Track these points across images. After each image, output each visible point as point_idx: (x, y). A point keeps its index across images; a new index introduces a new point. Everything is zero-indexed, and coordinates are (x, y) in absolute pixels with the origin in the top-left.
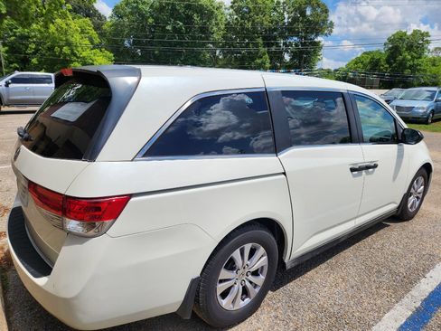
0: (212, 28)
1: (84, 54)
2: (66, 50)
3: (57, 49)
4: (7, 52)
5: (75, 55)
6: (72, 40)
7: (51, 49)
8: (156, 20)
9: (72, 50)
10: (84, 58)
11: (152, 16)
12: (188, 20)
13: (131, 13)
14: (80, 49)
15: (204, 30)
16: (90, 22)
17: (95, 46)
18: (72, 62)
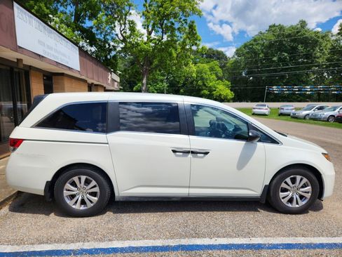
0: (315, 54)
1: (211, 84)
2: (200, 83)
3: (195, 82)
4: (168, 87)
5: (205, 85)
6: (205, 76)
7: (192, 83)
8: (266, 54)
9: (203, 83)
10: (210, 87)
11: (262, 52)
12: (293, 50)
13: (248, 53)
14: (208, 81)
15: (308, 56)
16: (218, 63)
17: (219, 78)
18: (203, 90)
